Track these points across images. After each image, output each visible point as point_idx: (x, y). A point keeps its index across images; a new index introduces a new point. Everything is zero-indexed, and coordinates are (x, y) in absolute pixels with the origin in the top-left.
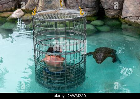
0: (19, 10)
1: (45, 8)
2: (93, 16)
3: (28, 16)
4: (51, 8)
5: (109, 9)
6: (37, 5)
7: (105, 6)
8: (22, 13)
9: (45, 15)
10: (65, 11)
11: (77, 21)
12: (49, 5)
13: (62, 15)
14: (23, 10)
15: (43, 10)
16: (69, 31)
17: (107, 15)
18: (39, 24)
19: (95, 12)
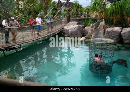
0: (84, 37)
1: (95, 37)
2: (117, 42)
3: (87, 40)
4: (97, 37)
5: (126, 39)
6: (91, 36)
7: (124, 38)
8: (85, 39)
9: (95, 40)
10: (104, 39)
11: (110, 44)
12: (97, 36)
13: (102, 41)
14: (85, 38)
15: (94, 38)
16: (105, 48)
17: (124, 42)
18: (92, 44)
19: (118, 40)
